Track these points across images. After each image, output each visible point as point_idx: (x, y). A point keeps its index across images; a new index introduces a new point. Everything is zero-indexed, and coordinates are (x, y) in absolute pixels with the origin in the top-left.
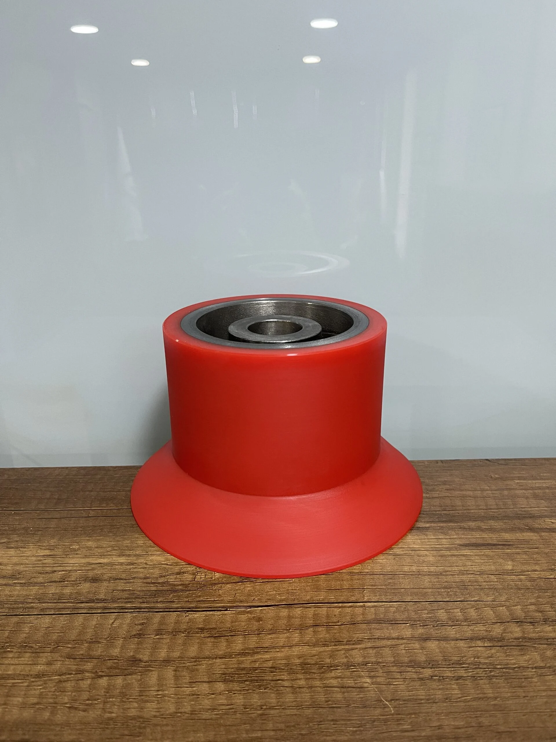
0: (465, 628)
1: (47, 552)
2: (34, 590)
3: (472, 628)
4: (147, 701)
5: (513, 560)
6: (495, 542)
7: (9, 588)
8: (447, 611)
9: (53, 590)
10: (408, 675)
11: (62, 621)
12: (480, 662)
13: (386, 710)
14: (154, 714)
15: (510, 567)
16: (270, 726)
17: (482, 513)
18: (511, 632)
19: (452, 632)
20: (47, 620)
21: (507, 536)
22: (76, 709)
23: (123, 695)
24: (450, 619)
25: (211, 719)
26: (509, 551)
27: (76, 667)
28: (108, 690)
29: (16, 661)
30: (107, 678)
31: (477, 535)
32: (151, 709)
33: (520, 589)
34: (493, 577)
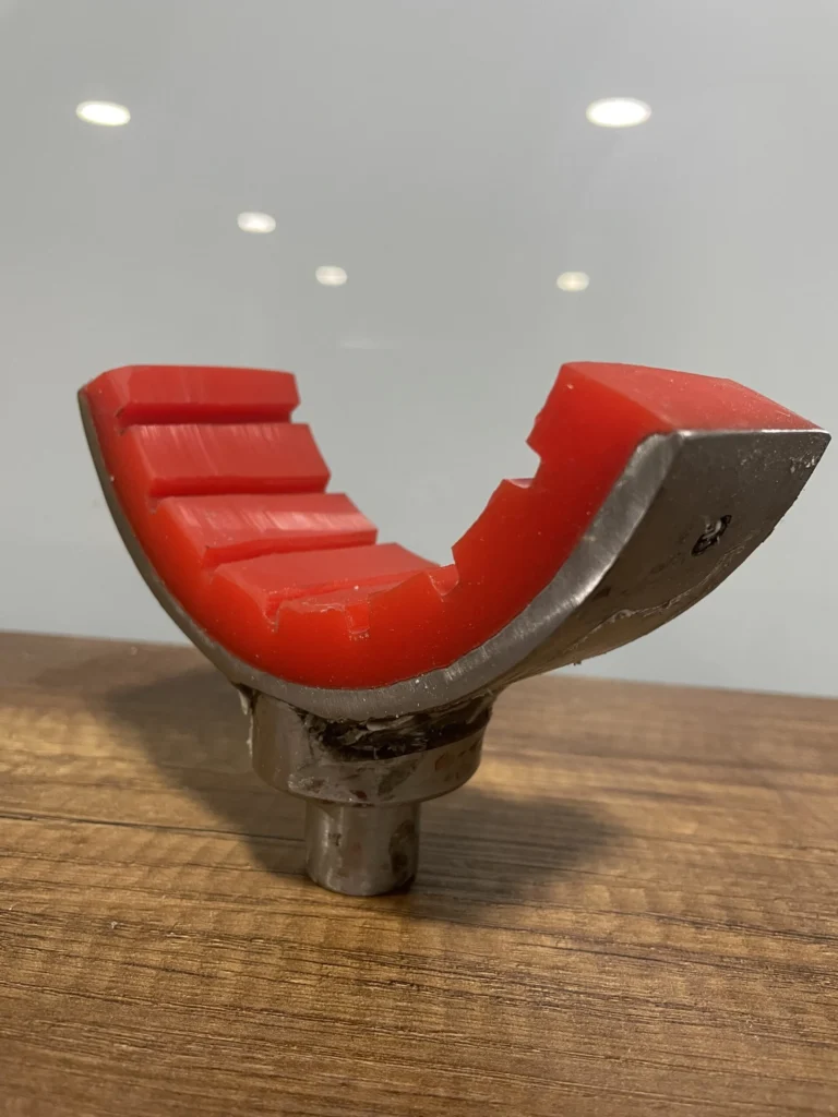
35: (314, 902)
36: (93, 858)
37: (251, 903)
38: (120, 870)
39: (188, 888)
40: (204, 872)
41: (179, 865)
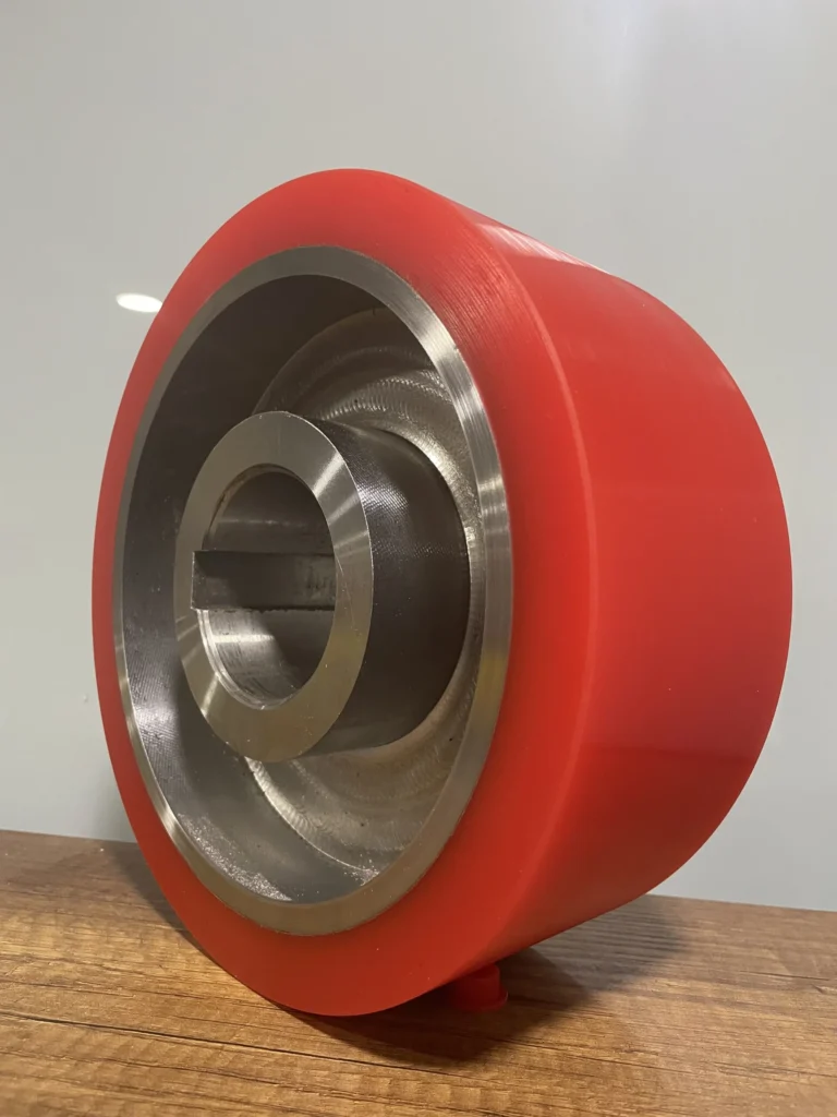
35: (204, 1096)
36: (33, 1051)
37: (152, 1096)
38: (52, 1063)
39: (104, 1080)
40: (120, 1067)
41: (100, 1060)
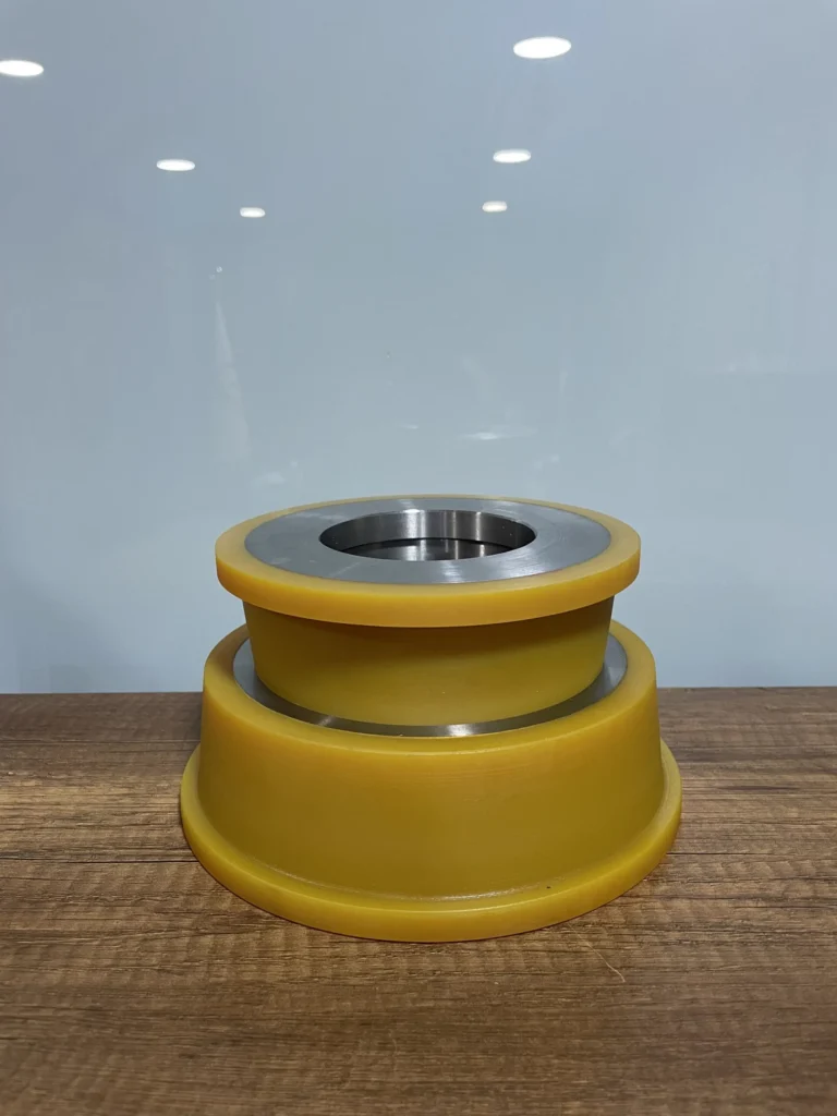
0: (730, 885)
1: (125, 791)
2: (106, 834)
3: (739, 885)
4: (270, 963)
5: (798, 807)
6: (773, 785)
7: (71, 831)
8: (703, 866)
9: (133, 834)
10: (645, 939)
11: (147, 870)
12: (752, 926)
13: (614, 978)
14: (281, 978)
15: (795, 815)
16: (448, 994)
17: (753, 750)
18: (797, 891)
19: (710, 889)
20: (125, 869)
21: (791, 778)
22: (168, 972)
23: (235, 956)
24: (706, 874)
25: (362, 985)
26: (793, 795)
27: (168, 923)
28: (214, 950)
29: (82, 916)
30: (212, 936)
31: (746, 776)
32: (275, 972)
33: (810, 840)
34: (770, 826)
